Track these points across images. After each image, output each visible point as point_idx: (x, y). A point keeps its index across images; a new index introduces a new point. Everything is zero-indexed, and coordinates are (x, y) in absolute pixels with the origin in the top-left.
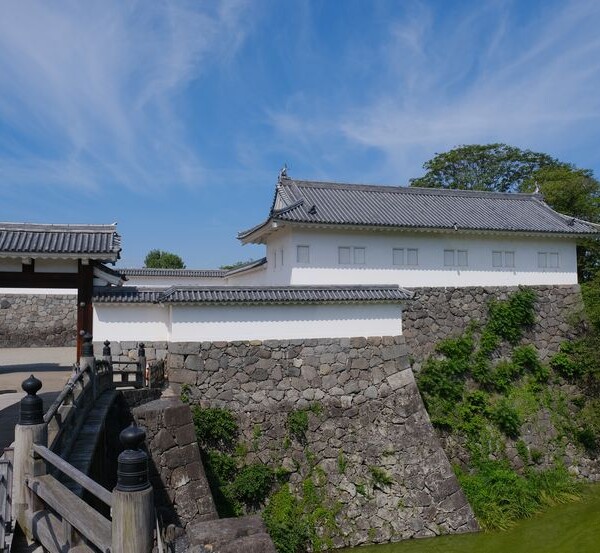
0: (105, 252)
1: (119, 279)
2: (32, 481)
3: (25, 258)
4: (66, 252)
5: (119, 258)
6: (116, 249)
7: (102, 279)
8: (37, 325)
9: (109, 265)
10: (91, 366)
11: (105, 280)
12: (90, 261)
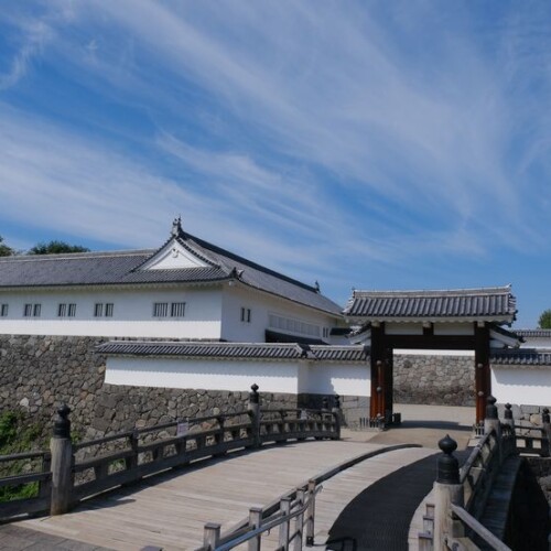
0: (501, 314)
1: (517, 340)
2: (452, 541)
3: (426, 322)
4: (463, 315)
5: (515, 319)
6: (512, 311)
7: (499, 341)
8: (436, 384)
9: (505, 327)
10: (497, 429)
11: (501, 342)
12: (486, 323)
